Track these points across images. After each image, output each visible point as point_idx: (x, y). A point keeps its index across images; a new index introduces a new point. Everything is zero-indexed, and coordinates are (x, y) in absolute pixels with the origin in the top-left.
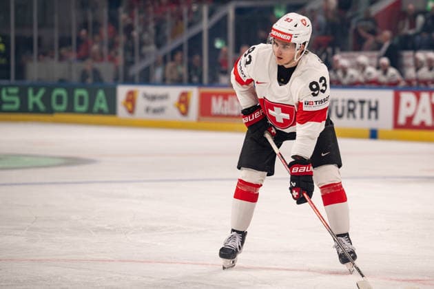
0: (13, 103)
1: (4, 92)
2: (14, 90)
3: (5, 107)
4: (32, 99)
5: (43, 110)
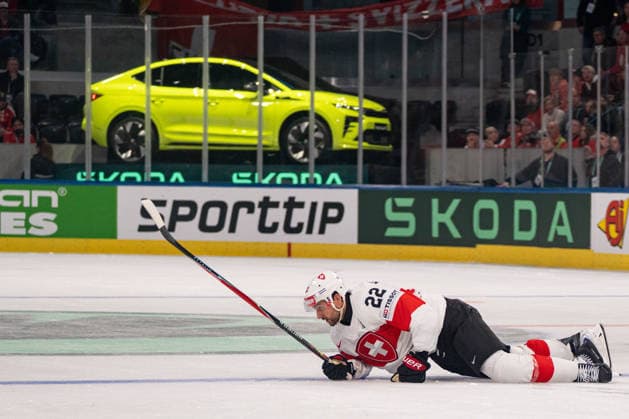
0: (405, 224)
1: (389, 203)
2: (408, 202)
3: (391, 232)
4: (437, 217)
5: (458, 239)
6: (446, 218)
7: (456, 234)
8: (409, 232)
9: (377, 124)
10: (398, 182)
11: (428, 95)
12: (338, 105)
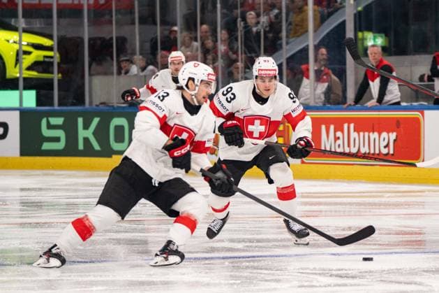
0: (57, 140)
1: (44, 122)
2: (59, 121)
3: (46, 146)
4: (82, 133)
5: (98, 151)
6: (89, 134)
7: (97, 147)
8: (60, 146)
9: (46, 57)
10: (52, 104)
11: (103, 32)
12: (11, 41)
